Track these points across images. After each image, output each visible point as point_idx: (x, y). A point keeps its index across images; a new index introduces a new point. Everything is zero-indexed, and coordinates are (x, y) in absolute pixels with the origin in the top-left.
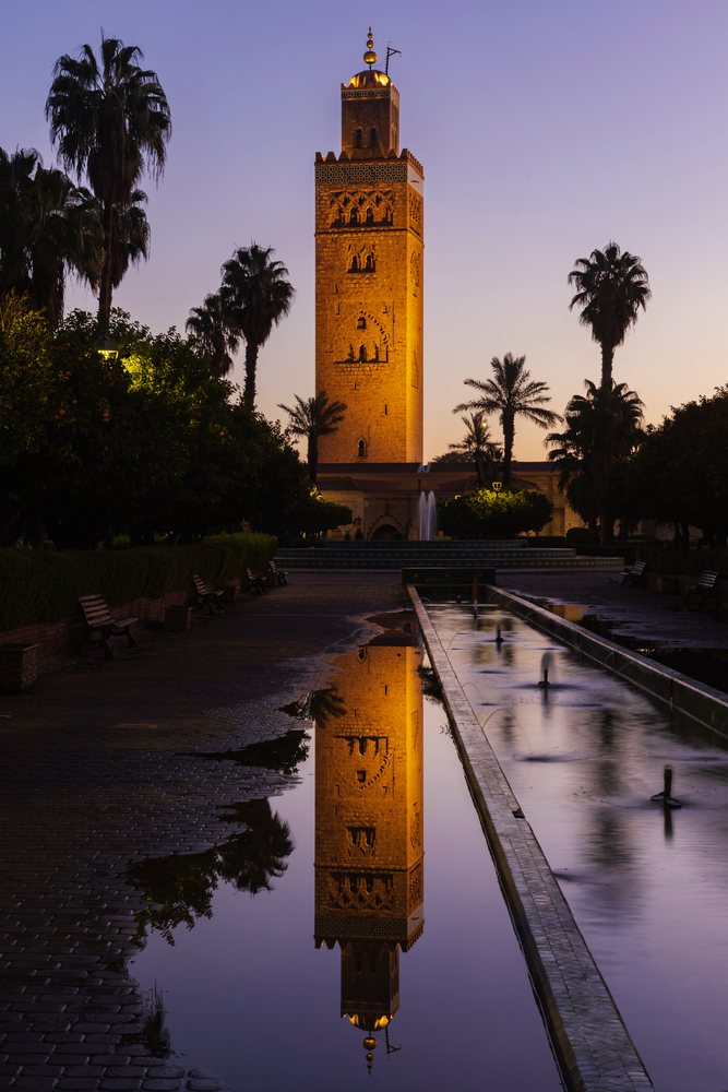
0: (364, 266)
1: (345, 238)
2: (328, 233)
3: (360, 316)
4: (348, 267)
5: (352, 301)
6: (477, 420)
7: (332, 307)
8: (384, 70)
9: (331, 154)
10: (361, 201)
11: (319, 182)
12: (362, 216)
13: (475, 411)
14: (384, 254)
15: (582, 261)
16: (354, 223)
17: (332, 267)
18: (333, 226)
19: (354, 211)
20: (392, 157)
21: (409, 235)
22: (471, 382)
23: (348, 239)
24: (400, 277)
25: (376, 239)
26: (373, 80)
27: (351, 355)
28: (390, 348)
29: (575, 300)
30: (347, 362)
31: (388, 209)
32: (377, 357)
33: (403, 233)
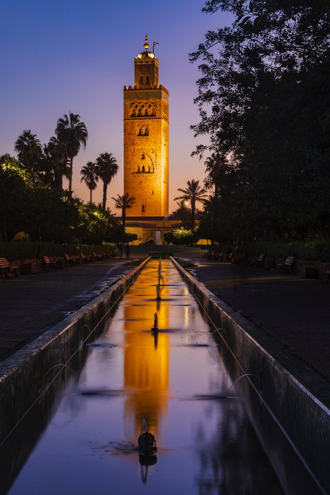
0: (144, 133)
1: (136, 122)
2: (129, 119)
3: (142, 154)
4: (137, 133)
5: (139, 148)
6: (182, 203)
7: (131, 150)
8: (152, 51)
9: (130, 87)
10: (143, 106)
11: (125, 98)
12: (143, 112)
13: (181, 200)
14: (152, 128)
15: (209, 158)
16: (140, 115)
17: (131, 134)
18: (131, 116)
19: (140, 110)
20: (155, 88)
21: (162, 120)
22: (180, 190)
23: (137, 122)
24: (159, 138)
25: (149, 122)
26: (147, 55)
27: (139, 170)
28: (155, 167)
29: (207, 170)
30: (137, 172)
31: (154, 110)
32: (149, 171)
33: (160, 120)
